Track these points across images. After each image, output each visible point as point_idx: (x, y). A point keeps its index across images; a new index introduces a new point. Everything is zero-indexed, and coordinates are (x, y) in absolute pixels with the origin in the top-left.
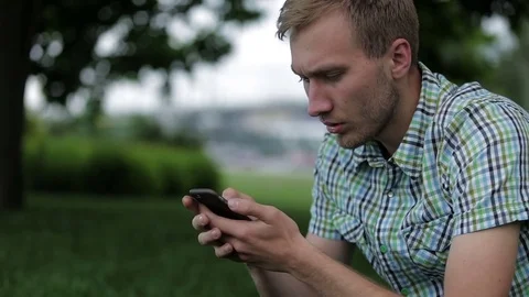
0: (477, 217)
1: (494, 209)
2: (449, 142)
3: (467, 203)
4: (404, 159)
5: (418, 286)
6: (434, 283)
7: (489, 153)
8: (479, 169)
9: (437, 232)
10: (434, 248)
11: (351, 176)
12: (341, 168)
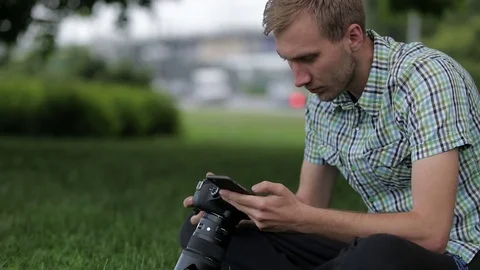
0: (429, 147)
1: (440, 140)
2: (401, 88)
3: (420, 136)
4: (366, 104)
5: (380, 194)
6: (392, 192)
7: (432, 100)
8: (427, 112)
9: (392, 153)
10: (389, 165)
11: (331, 116)
12: (323, 111)
